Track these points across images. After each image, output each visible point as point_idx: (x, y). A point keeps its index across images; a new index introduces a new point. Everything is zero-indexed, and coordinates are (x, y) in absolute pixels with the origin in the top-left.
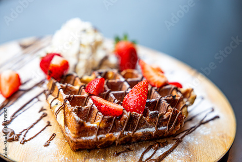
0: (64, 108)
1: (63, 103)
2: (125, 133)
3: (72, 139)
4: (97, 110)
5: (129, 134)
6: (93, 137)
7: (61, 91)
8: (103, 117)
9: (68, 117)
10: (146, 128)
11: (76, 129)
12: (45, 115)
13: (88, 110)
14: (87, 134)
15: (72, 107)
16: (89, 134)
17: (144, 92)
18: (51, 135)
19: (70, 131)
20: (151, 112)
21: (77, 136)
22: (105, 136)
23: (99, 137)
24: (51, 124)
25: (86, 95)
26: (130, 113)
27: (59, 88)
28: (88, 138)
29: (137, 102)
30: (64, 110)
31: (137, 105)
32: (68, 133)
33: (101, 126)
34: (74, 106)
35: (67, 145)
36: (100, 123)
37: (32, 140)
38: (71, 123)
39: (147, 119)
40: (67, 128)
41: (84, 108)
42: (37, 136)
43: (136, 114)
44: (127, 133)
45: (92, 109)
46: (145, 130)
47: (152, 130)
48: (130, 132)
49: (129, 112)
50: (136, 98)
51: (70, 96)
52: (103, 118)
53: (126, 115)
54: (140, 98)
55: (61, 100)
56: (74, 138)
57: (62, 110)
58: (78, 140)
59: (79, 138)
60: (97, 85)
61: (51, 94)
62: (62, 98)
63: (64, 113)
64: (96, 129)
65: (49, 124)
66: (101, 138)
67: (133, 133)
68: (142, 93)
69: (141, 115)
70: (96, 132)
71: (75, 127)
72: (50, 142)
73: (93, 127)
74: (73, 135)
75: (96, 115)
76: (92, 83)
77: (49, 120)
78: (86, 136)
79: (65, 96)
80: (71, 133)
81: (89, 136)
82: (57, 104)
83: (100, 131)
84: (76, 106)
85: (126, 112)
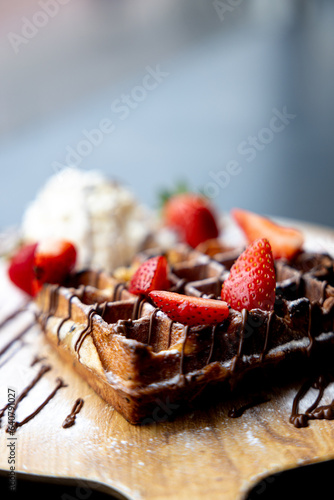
0: (91, 334)
1: (86, 325)
2: (244, 358)
3: (128, 391)
4: (168, 322)
5: (253, 359)
6: (176, 380)
7: (75, 300)
8: (188, 329)
9: (107, 350)
10: (289, 341)
11: (132, 366)
12: (46, 370)
13: (147, 325)
14: (161, 373)
15: (111, 325)
16: (164, 373)
17: (265, 262)
18: (74, 404)
19: (118, 377)
20: (291, 304)
21: (139, 383)
22: (203, 371)
23: (188, 377)
24: (66, 382)
25: (132, 299)
26: (247, 312)
27: (69, 296)
28: (165, 383)
29: (256, 286)
30: (93, 336)
31: (258, 293)
32: (115, 381)
33: (187, 350)
34: (116, 322)
35: (117, 416)
36: (185, 344)
37: (32, 421)
38: (116, 358)
39: (287, 320)
40: (111, 373)
41: (137, 322)
42: (42, 411)
43: (260, 313)
44: (249, 358)
45: (155, 321)
46: (288, 346)
47: (303, 343)
48: (256, 356)
49: (244, 311)
50: (250, 279)
51: (98, 307)
52: (189, 333)
53: (239, 317)
54: (261, 277)
55: (79, 320)
56: (133, 387)
57: (89, 338)
58: (142, 391)
59: (144, 386)
60: (155, 272)
61: (51, 315)
62: (80, 315)
63: (94, 343)
64: (178, 360)
65: (61, 385)
66: (193, 377)
67: (263, 357)
68: (261, 265)
69: (270, 313)
70: (180, 367)
71: (129, 363)
72: (75, 418)
73: (171, 357)
74: (129, 383)
75: (171, 331)
76: (142, 271)
77: (59, 375)
78: (157, 379)
79: (87, 309)
80: (120, 381)
81: (165, 378)
82: (73, 329)
83: (187, 362)
84: (120, 321)
85: (237, 312)
